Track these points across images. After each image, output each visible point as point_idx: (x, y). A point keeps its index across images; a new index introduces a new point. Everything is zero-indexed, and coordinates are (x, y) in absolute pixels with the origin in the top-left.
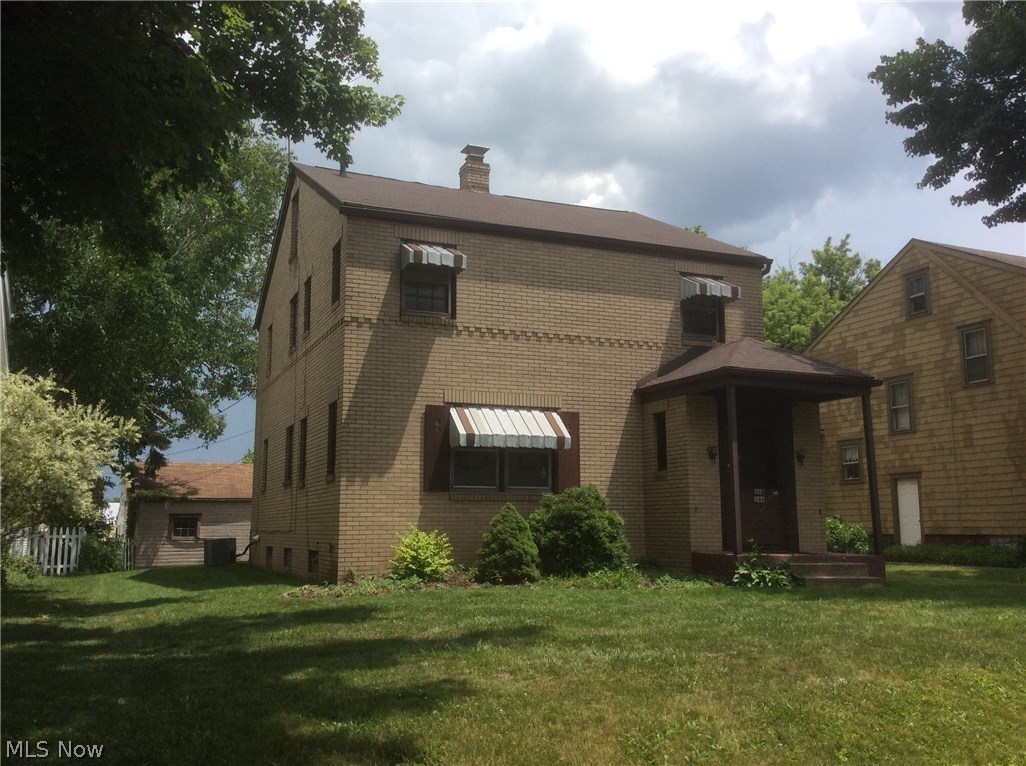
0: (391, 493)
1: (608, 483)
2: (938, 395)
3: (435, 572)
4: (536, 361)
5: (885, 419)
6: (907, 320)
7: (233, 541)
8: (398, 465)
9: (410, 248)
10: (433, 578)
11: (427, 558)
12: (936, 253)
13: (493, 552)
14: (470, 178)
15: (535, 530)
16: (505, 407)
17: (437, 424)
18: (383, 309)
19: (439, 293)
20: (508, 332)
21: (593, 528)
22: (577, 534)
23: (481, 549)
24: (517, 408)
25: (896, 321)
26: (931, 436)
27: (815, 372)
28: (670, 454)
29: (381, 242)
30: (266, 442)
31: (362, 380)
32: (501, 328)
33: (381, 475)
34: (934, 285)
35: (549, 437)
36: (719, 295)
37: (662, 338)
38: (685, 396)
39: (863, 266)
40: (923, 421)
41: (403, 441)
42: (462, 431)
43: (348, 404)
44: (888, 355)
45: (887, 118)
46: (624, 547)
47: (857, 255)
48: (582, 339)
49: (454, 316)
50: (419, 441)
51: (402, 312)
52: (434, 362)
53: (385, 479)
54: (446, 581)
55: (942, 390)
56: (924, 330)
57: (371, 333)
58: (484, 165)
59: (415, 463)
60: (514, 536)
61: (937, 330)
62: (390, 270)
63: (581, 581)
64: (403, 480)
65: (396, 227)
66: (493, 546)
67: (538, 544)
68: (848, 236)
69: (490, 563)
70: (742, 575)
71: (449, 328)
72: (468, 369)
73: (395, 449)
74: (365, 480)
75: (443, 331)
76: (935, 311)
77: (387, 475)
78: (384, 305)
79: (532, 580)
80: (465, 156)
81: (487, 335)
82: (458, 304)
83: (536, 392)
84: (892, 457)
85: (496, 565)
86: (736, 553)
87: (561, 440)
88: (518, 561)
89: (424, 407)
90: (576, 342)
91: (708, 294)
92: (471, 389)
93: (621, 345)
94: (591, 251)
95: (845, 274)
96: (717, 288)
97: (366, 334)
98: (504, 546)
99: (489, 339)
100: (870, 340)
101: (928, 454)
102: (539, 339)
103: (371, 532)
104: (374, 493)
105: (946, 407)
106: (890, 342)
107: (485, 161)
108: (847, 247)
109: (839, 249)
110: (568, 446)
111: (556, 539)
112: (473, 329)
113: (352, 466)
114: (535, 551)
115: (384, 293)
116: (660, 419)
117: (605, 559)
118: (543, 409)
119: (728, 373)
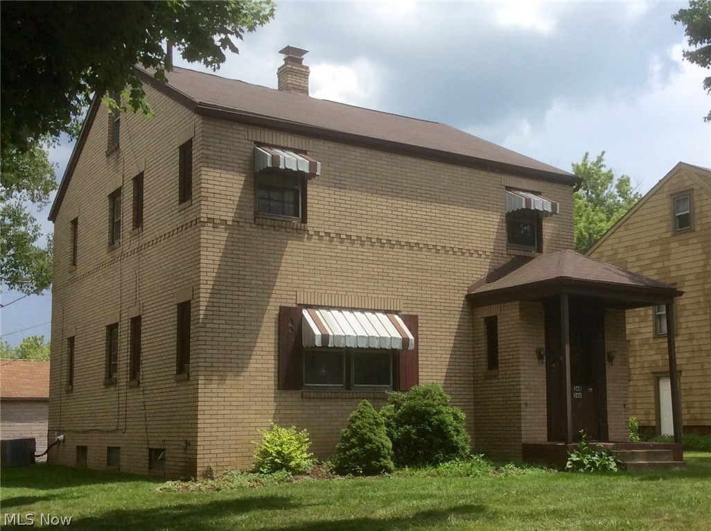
0: (248, 391)
1: (443, 382)
2: (698, 303)
3: (298, 465)
4: (380, 266)
5: (651, 323)
6: (673, 235)
7: (32, 441)
8: (254, 364)
9: (268, 153)
10: (297, 471)
11: (290, 453)
12: (701, 176)
13: (353, 446)
14: (291, 80)
15: (388, 425)
16: (352, 310)
17: (290, 325)
18: (238, 211)
19: (289, 197)
20: (355, 238)
21: (442, 422)
22: (428, 428)
23: (340, 444)
24: (363, 310)
25: (663, 236)
26: (691, 339)
27: (631, 283)
28: (502, 355)
29: (235, 144)
30: (72, 340)
31: (218, 281)
32: (348, 233)
33: (237, 374)
34: (698, 204)
35: (395, 338)
36: (541, 209)
37: (489, 247)
38: (518, 303)
39: (615, 182)
40: (684, 326)
41: (259, 340)
42: (317, 332)
43: (206, 304)
44: (654, 266)
45: (684, 55)
46: (466, 440)
47: (610, 171)
48: (421, 246)
49: (304, 220)
50: (273, 341)
51: (256, 214)
52: (287, 265)
53: (242, 378)
54: (308, 474)
55: (702, 299)
56: (687, 245)
57: (227, 235)
58: (303, 67)
59: (270, 362)
60: (372, 431)
61: (699, 246)
62: (244, 173)
63: (433, 471)
64: (258, 378)
65: (250, 130)
66: (353, 440)
67: (392, 438)
68: (603, 153)
69: (350, 456)
70: (574, 463)
71: (300, 232)
72: (318, 272)
73: (251, 349)
74: (223, 379)
75: (295, 235)
76: (698, 228)
77: (243, 374)
78: (239, 207)
79: (389, 471)
80: (283, 56)
81: (335, 239)
82: (308, 209)
83: (380, 296)
84: (656, 357)
85: (357, 459)
86: (566, 443)
87: (405, 341)
88: (376, 454)
89: (278, 308)
90: (415, 248)
91: (532, 208)
92: (321, 291)
93: (454, 253)
94: (428, 163)
95: (600, 188)
96: (540, 203)
97: (222, 236)
98: (363, 441)
99: (338, 243)
100: (639, 252)
101: (688, 355)
102: (382, 245)
103: (228, 429)
104: (231, 391)
105: (705, 313)
106: (657, 255)
107: (304, 63)
108: (602, 163)
109: (595, 165)
110: (411, 347)
111: (408, 433)
112: (323, 234)
113: (209, 364)
114: (390, 445)
115: (239, 195)
116: (492, 324)
117: (452, 451)
118: (386, 312)
119: (563, 283)
